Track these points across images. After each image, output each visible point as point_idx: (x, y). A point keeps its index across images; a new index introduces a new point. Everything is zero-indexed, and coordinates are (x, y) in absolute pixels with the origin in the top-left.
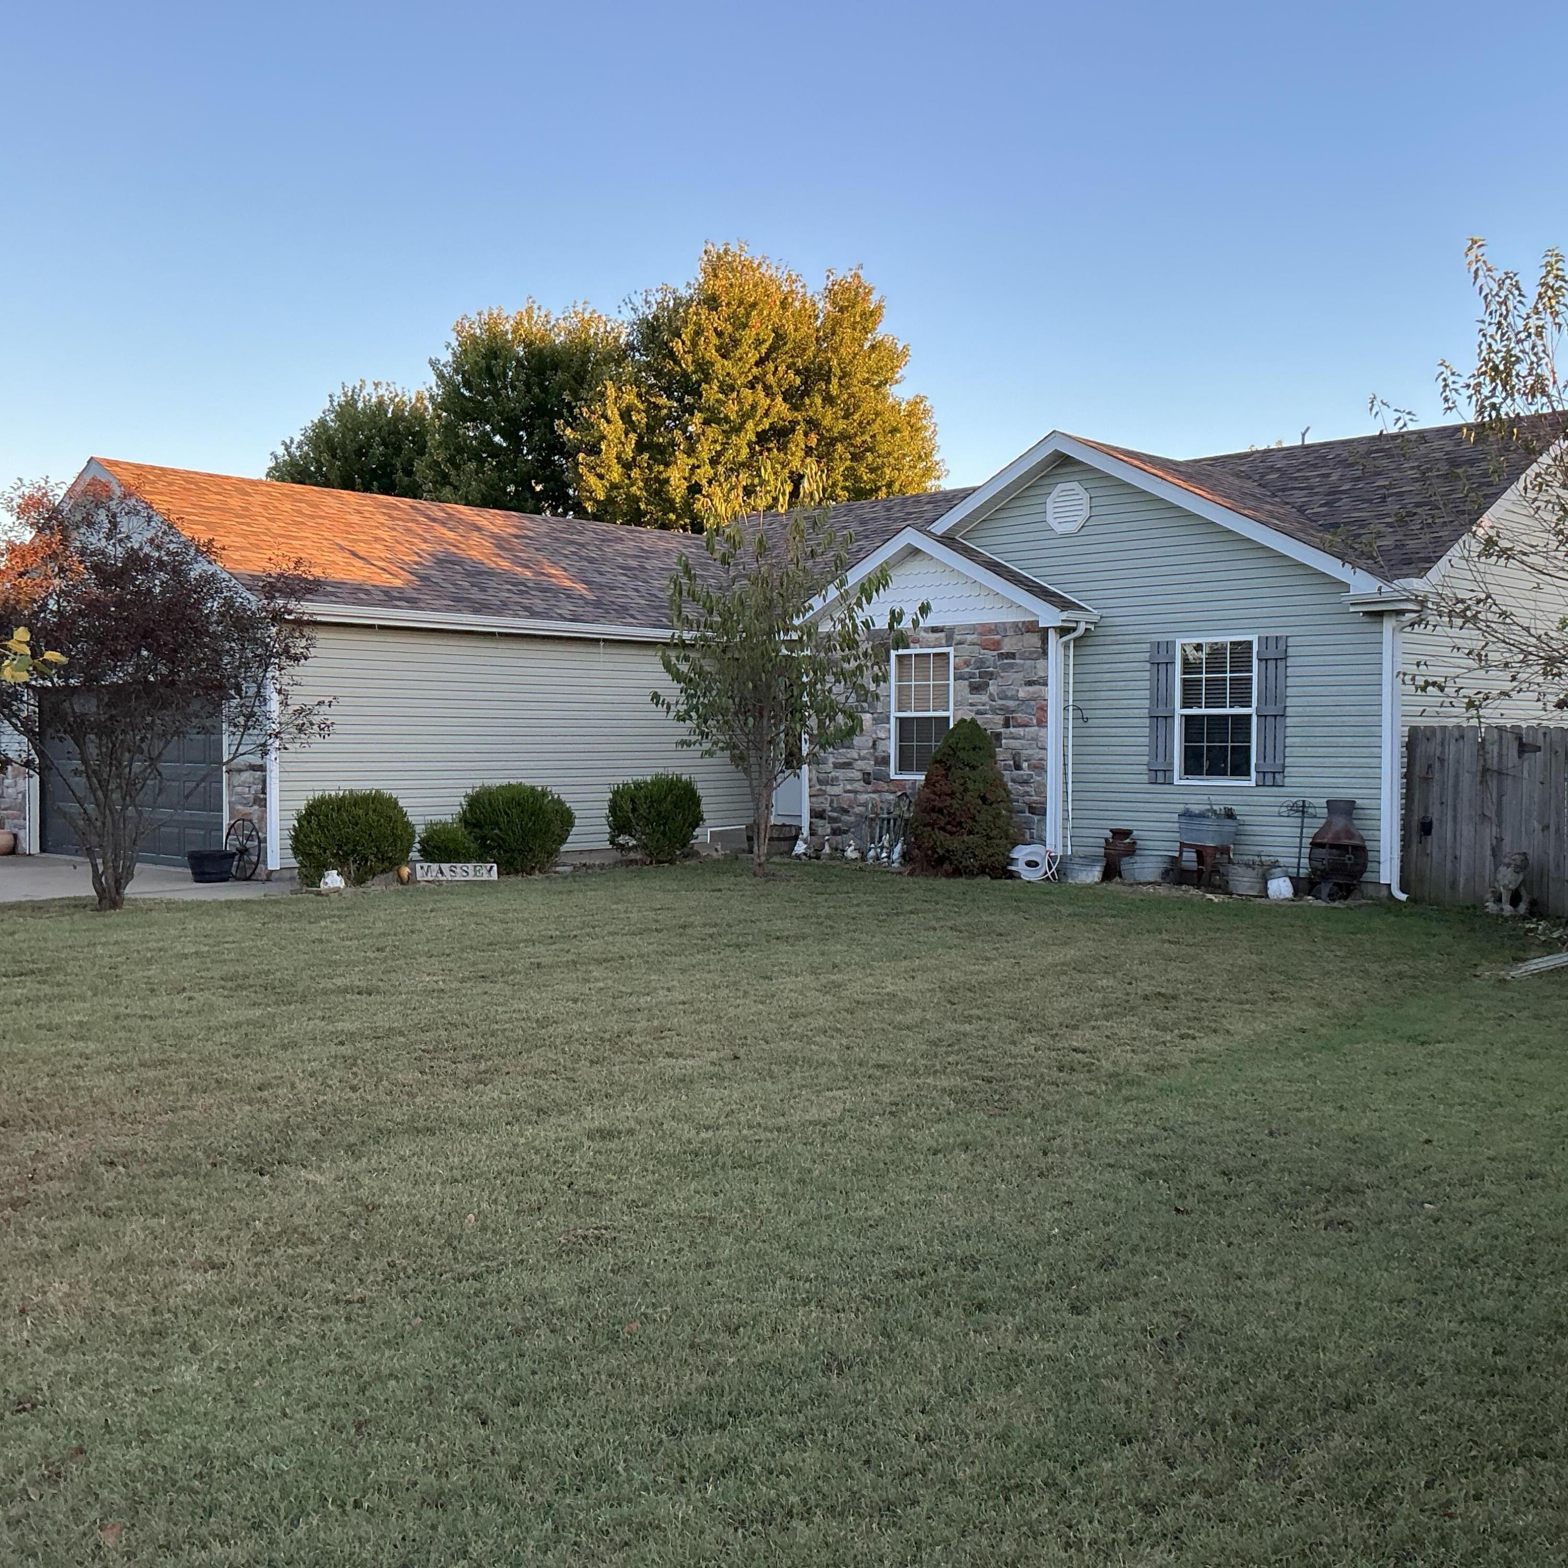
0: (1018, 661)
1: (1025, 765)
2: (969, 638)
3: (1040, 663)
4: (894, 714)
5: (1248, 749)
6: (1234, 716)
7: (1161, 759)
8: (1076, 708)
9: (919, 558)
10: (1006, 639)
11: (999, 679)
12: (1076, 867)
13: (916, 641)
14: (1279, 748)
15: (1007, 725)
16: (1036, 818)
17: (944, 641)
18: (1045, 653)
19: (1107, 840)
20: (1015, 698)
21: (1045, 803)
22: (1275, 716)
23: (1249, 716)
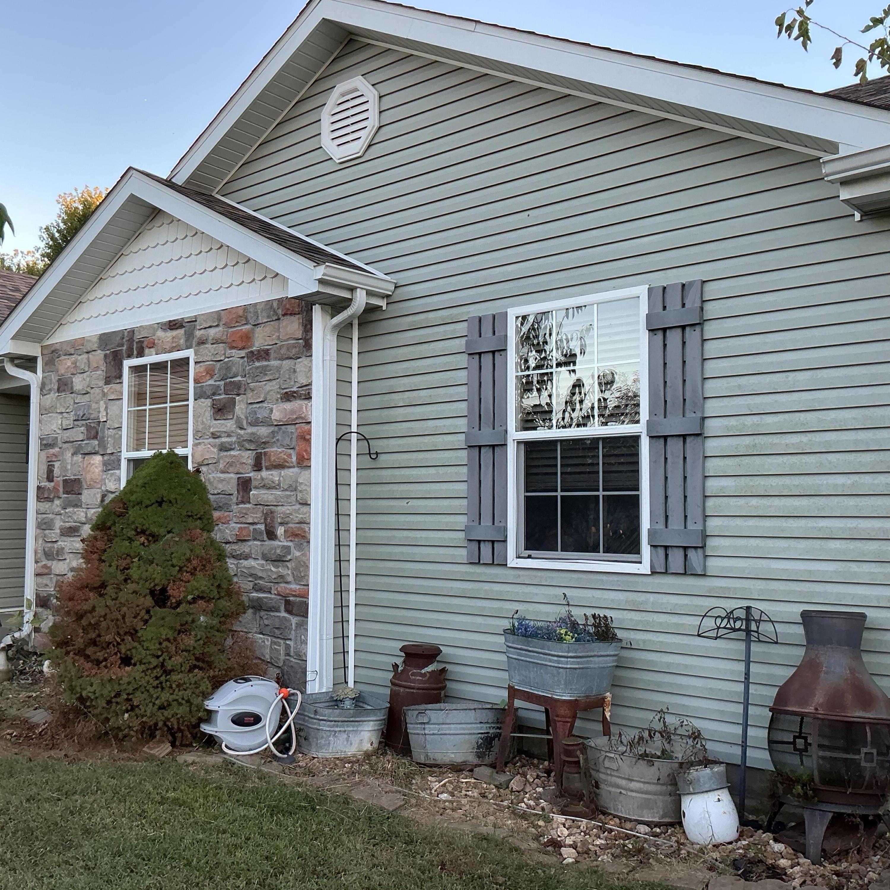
0: (274, 363)
1: (280, 531)
2: (212, 332)
3: (301, 364)
4: (126, 454)
5: (635, 502)
6: (608, 441)
7: (486, 521)
8: (363, 438)
9: (158, 222)
10: (258, 330)
11: (250, 394)
12: (325, 727)
13: (152, 345)
14: (694, 499)
15: (258, 466)
16: (294, 620)
17: (182, 341)
18: (308, 345)
19: (396, 666)
20: (266, 422)
21: (306, 595)
22: (684, 437)
23: (635, 439)
